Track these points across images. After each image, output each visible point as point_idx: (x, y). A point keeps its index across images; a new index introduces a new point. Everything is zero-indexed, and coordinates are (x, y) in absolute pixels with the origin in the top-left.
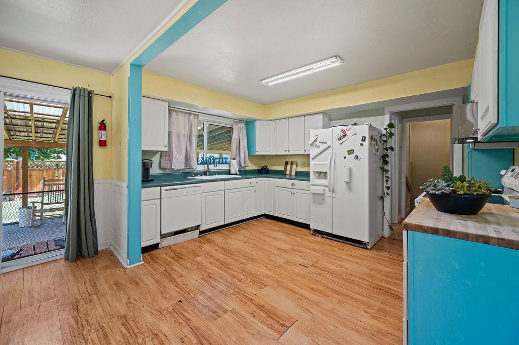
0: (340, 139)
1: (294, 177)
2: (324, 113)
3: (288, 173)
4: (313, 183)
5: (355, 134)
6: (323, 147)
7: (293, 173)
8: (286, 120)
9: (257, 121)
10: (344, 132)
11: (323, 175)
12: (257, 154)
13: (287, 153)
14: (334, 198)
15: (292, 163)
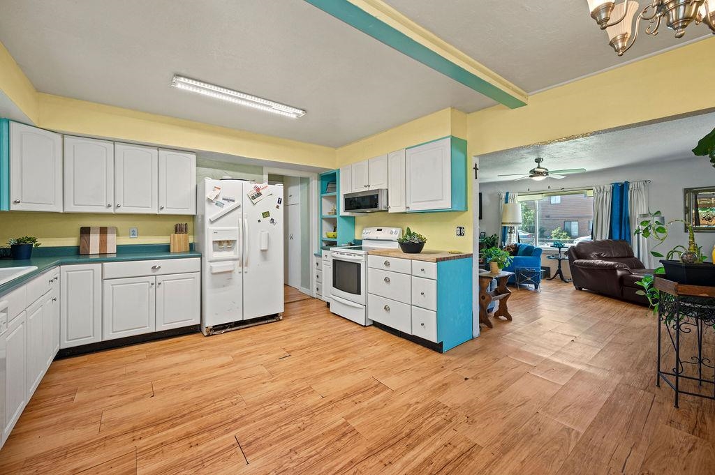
0: (254, 198)
1: (115, 256)
2: (199, 154)
4: (211, 259)
5: (271, 194)
6: (230, 206)
7: (111, 249)
9: (13, 125)
10: (258, 189)
12: (14, 207)
13: (111, 210)
14: (246, 272)
15: (103, 231)
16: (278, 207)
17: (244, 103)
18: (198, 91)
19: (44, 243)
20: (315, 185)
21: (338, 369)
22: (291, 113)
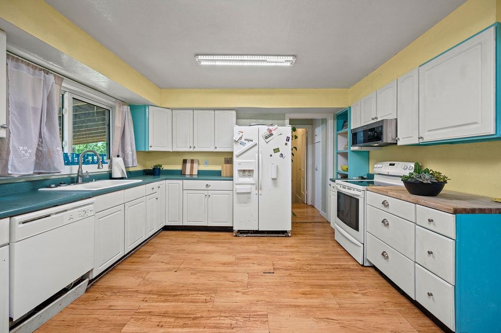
0: (266, 138)
1: (196, 177)
2: (237, 110)
3: (188, 172)
4: (237, 183)
5: (281, 134)
6: (250, 144)
7: (195, 172)
8: (191, 112)
9: (150, 107)
10: (270, 131)
11: (247, 173)
12: (151, 149)
13: (191, 150)
14: (261, 195)
15: (192, 162)
16: (286, 144)
17: (246, 64)
18: (214, 63)
19: (165, 167)
20: (331, 123)
21: (305, 306)
22: (284, 62)
